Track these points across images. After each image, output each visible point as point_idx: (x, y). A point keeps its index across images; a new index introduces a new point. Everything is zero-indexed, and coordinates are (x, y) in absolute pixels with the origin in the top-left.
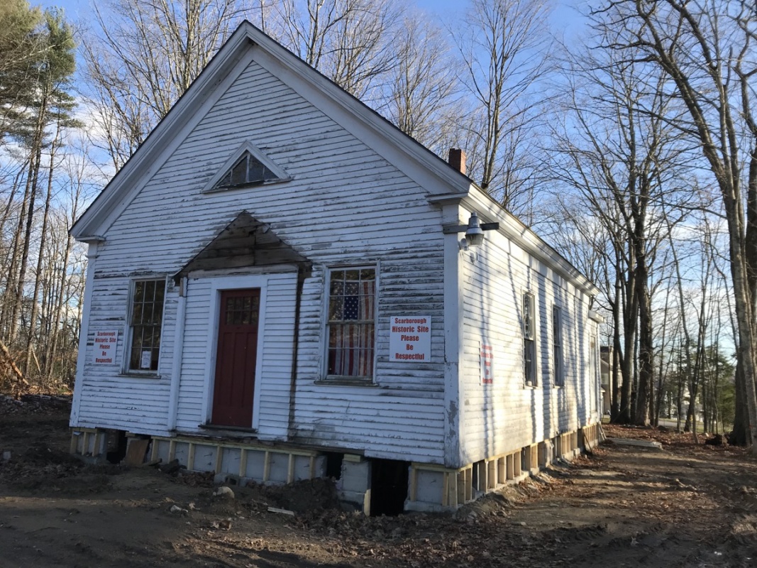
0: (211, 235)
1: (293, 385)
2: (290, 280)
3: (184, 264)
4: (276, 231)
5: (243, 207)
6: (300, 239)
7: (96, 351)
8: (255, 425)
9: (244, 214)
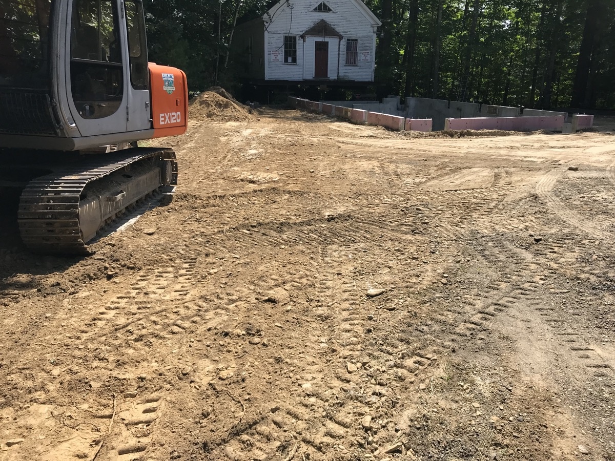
0: (312, 25)
1: (338, 66)
2: (337, 40)
3: (304, 32)
4: (333, 27)
5: (322, 18)
6: (339, 29)
7: (273, 57)
8: (328, 76)
9: (322, 20)
